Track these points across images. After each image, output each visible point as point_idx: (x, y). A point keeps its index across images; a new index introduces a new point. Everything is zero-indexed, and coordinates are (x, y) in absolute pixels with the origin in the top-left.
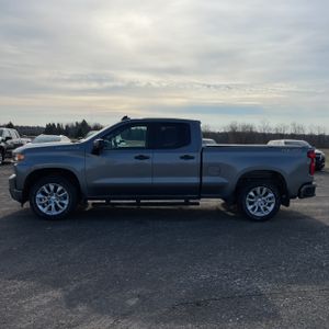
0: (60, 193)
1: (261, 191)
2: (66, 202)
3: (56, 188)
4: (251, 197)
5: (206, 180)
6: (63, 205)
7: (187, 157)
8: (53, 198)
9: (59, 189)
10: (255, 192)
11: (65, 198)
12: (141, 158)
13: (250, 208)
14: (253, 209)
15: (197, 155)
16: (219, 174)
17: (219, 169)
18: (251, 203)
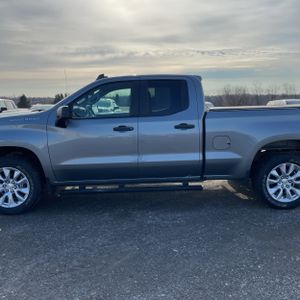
0: (18, 179)
1: (288, 168)
2: (26, 191)
3: (12, 173)
4: (273, 177)
5: (211, 156)
6: (23, 194)
7: (184, 127)
8: (10, 185)
9: (17, 173)
10: (279, 171)
11: (25, 186)
12: (122, 129)
13: (272, 191)
14: (277, 193)
15: (198, 123)
16: (229, 147)
17: (229, 141)
18: (273, 186)
